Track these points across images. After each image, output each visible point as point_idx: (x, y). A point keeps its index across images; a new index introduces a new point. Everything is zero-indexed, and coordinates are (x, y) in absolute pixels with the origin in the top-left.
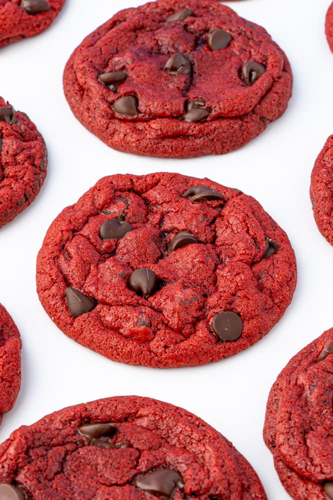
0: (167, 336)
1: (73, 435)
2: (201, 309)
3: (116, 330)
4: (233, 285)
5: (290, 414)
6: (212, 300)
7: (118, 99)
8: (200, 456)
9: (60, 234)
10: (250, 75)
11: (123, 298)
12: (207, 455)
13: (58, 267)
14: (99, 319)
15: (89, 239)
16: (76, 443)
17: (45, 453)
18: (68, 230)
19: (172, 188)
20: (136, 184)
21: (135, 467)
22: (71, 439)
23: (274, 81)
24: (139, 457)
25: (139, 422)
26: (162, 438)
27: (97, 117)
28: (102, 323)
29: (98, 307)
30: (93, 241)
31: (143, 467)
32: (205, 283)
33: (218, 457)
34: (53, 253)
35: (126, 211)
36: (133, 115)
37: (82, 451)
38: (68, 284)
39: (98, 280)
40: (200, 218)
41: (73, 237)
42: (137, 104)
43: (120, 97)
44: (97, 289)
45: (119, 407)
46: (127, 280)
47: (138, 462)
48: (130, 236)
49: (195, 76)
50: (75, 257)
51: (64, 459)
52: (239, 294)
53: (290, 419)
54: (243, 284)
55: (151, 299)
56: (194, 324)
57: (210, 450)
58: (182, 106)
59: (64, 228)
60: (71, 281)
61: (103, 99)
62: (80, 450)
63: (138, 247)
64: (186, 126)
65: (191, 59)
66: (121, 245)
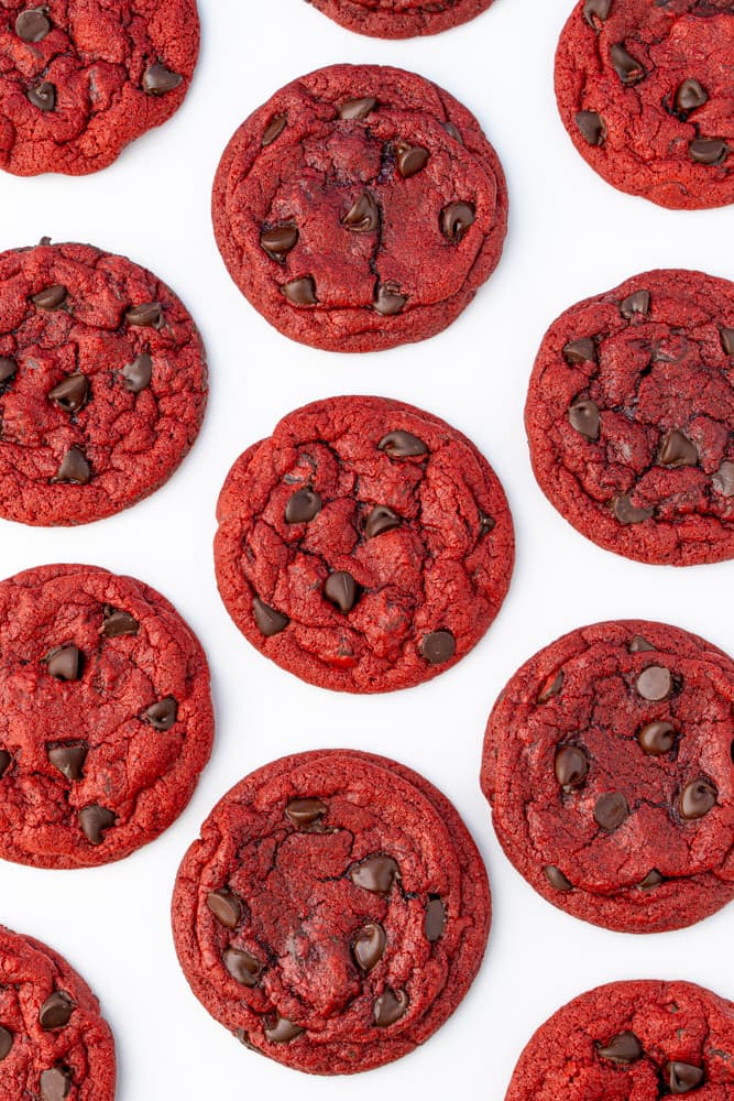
0: (373, 666)
1: (282, 820)
2: (408, 627)
3: (314, 655)
4: (444, 599)
5: (510, 784)
6: (421, 617)
7: (289, 282)
8: (417, 841)
9: (239, 524)
10: (455, 226)
11: (320, 620)
12: (424, 844)
13: (242, 573)
14: (293, 640)
15: (273, 527)
16: (285, 829)
17: (255, 850)
18: (247, 519)
19: (365, 437)
20: (324, 434)
21: (349, 855)
22: (279, 825)
23: (486, 235)
24: (352, 843)
25: (350, 797)
26: (376, 816)
27: (264, 302)
28: (297, 645)
29: (292, 625)
30: (279, 530)
31: (357, 854)
32: (412, 590)
33: (435, 850)
34: (233, 552)
35: (313, 478)
36: (310, 303)
37: (293, 840)
38: (255, 595)
39: (289, 592)
40: (401, 487)
41: (254, 525)
42: (314, 289)
43: (293, 281)
44: (290, 607)
45: (328, 781)
46: (322, 590)
47: (352, 849)
48: (321, 519)
49: (384, 227)
50: (260, 558)
51: (276, 852)
52: (450, 608)
53: (509, 791)
54: (455, 596)
55: (351, 617)
56: (401, 647)
57: (427, 838)
58: (371, 295)
59: (243, 516)
60: (259, 591)
61: (271, 279)
62: (291, 838)
63: (331, 535)
64: (377, 320)
65: (377, 200)
66: (311, 532)
